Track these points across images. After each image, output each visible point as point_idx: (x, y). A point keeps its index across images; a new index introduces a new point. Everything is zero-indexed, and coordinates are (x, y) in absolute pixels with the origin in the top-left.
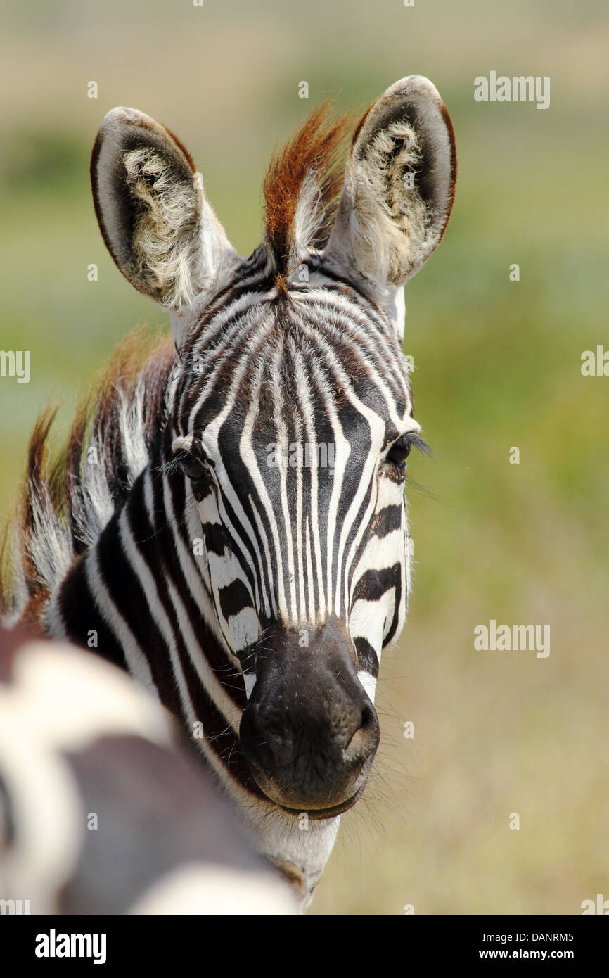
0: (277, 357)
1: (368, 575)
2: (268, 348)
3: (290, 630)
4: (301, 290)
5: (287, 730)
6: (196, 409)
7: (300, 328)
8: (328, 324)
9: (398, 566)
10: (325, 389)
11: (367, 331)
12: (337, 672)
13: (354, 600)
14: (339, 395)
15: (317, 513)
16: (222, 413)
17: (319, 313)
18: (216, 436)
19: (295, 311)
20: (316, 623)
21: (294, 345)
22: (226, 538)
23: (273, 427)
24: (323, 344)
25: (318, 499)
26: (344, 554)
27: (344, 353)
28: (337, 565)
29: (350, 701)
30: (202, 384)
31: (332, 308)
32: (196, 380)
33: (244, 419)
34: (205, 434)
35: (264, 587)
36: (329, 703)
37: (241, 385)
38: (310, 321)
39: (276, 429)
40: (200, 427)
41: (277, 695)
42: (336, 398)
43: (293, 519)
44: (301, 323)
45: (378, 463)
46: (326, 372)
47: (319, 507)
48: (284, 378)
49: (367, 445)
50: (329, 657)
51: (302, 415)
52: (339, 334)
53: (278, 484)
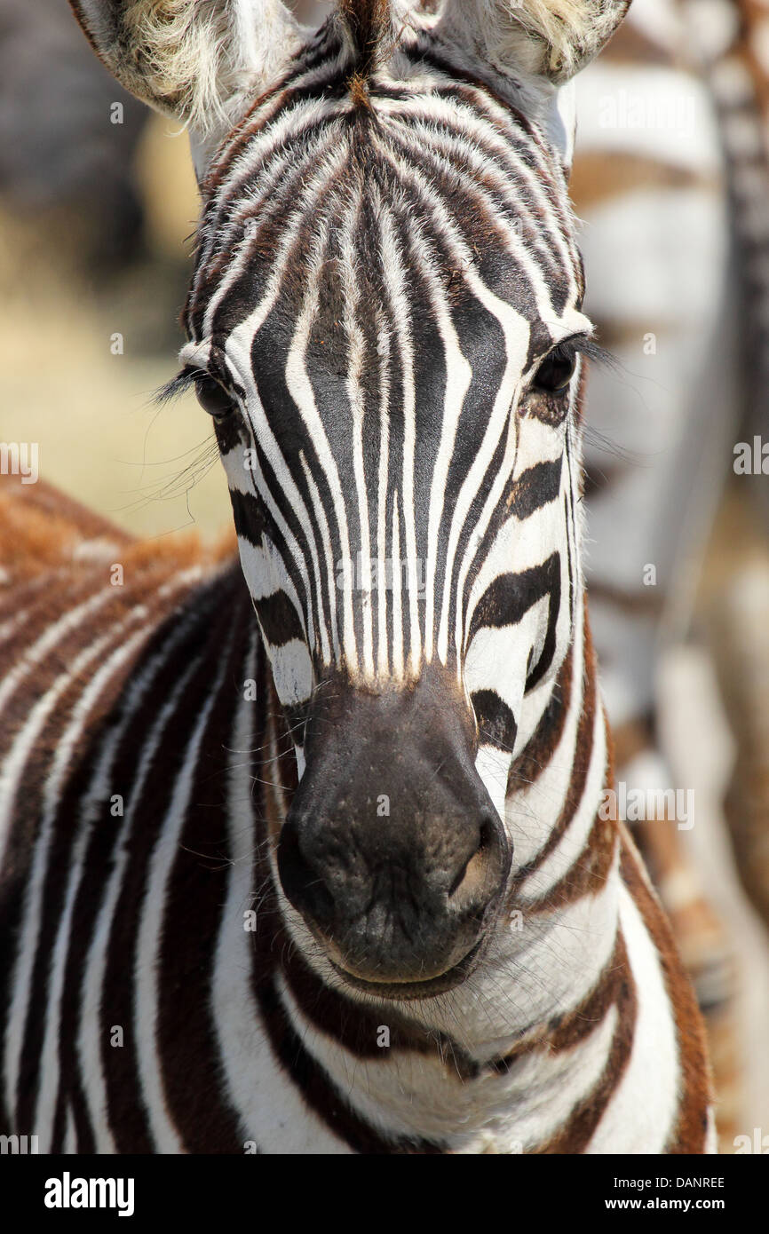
0: (351, 217)
1: (500, 584)
2: (335, 199)
3: (360, 690)
4: (397, 95)
5: (354, 860)
6: (216, 299)
7: (390, 166)
8: (436, 159)
9: (555, 559)
10: (430, 271)
11: (504, 166)
12: (439, 761)
13: (474, 630)
14: (454, 281)
15: (412, 486)
16: (258, 310)
17: (422, 139)
18: (249, 349)
19: (381, 136)
20: (404, 678)
21: (379, 195)
22: (265, 520)
23: (342, 338)
24: (428, 194)
25: (415, 461)
26: (457, 553)
27: (463, 207)
28: (444, 574)
29: (461, 810)
30: (228, 258)
31: (445, 129)
32: (219, 250)
33: (294, 321)
34: (230, 343)
35: (321, 611)
36: (424, 815)
37: (290, 263)
38: (406, 153)
39: (346, 340)
40: (222, 331)
41: (337, 800)
42: (449, 286)
43: (372, 495)
44: (392, 157)
45: (519, 394)
46: (433, 243)
47: (416, 474)
48: (361, 253)
49: (500, 366)
50: (426, 737)
51: (390, 316)
52: (455, 174)
53: (348, 435)
